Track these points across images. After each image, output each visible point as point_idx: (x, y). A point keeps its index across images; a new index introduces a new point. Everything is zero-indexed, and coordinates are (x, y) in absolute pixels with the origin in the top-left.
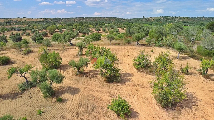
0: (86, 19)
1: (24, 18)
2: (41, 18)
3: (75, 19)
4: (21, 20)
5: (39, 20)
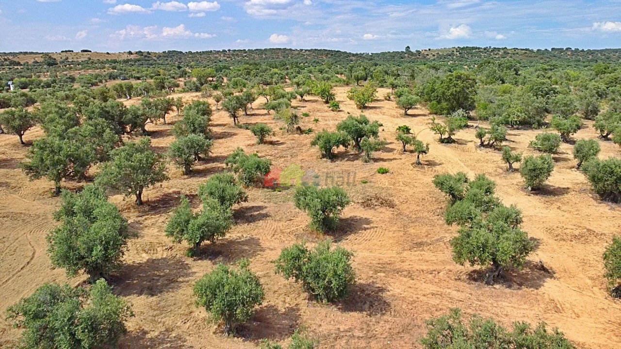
1: (86, 53)
2: (130, 53)
4: (79, 57)
5: (125, 57)
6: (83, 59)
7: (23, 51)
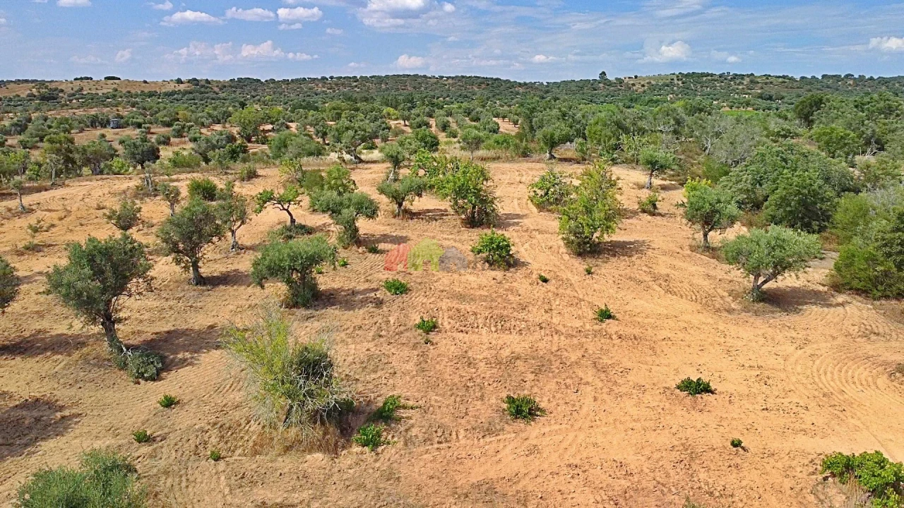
0: (365, 85)
1: (112, 81)
2: (179, 81)
3: (320, 85)
4: (99, 88)
5: (170, 88)
6: (105, 91)
7: (21, 79)
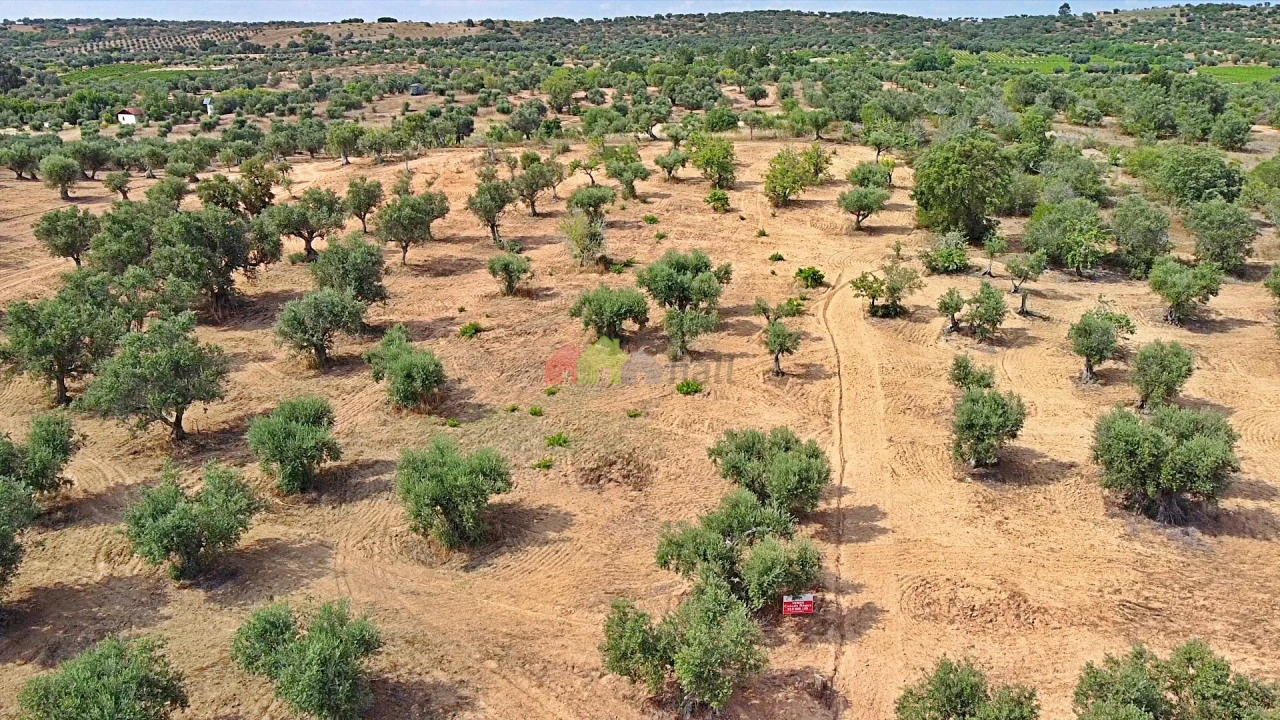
0: (713, 27)
1: (387, 24)
2: (470, 23)
3: (653, 27)
4: (372, 33)
5: (459, 33)
6: (380, 38)
7: (276, 20)
